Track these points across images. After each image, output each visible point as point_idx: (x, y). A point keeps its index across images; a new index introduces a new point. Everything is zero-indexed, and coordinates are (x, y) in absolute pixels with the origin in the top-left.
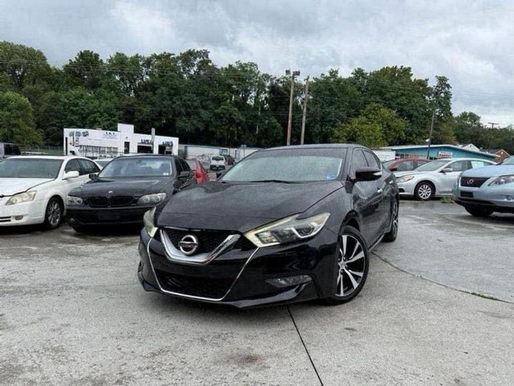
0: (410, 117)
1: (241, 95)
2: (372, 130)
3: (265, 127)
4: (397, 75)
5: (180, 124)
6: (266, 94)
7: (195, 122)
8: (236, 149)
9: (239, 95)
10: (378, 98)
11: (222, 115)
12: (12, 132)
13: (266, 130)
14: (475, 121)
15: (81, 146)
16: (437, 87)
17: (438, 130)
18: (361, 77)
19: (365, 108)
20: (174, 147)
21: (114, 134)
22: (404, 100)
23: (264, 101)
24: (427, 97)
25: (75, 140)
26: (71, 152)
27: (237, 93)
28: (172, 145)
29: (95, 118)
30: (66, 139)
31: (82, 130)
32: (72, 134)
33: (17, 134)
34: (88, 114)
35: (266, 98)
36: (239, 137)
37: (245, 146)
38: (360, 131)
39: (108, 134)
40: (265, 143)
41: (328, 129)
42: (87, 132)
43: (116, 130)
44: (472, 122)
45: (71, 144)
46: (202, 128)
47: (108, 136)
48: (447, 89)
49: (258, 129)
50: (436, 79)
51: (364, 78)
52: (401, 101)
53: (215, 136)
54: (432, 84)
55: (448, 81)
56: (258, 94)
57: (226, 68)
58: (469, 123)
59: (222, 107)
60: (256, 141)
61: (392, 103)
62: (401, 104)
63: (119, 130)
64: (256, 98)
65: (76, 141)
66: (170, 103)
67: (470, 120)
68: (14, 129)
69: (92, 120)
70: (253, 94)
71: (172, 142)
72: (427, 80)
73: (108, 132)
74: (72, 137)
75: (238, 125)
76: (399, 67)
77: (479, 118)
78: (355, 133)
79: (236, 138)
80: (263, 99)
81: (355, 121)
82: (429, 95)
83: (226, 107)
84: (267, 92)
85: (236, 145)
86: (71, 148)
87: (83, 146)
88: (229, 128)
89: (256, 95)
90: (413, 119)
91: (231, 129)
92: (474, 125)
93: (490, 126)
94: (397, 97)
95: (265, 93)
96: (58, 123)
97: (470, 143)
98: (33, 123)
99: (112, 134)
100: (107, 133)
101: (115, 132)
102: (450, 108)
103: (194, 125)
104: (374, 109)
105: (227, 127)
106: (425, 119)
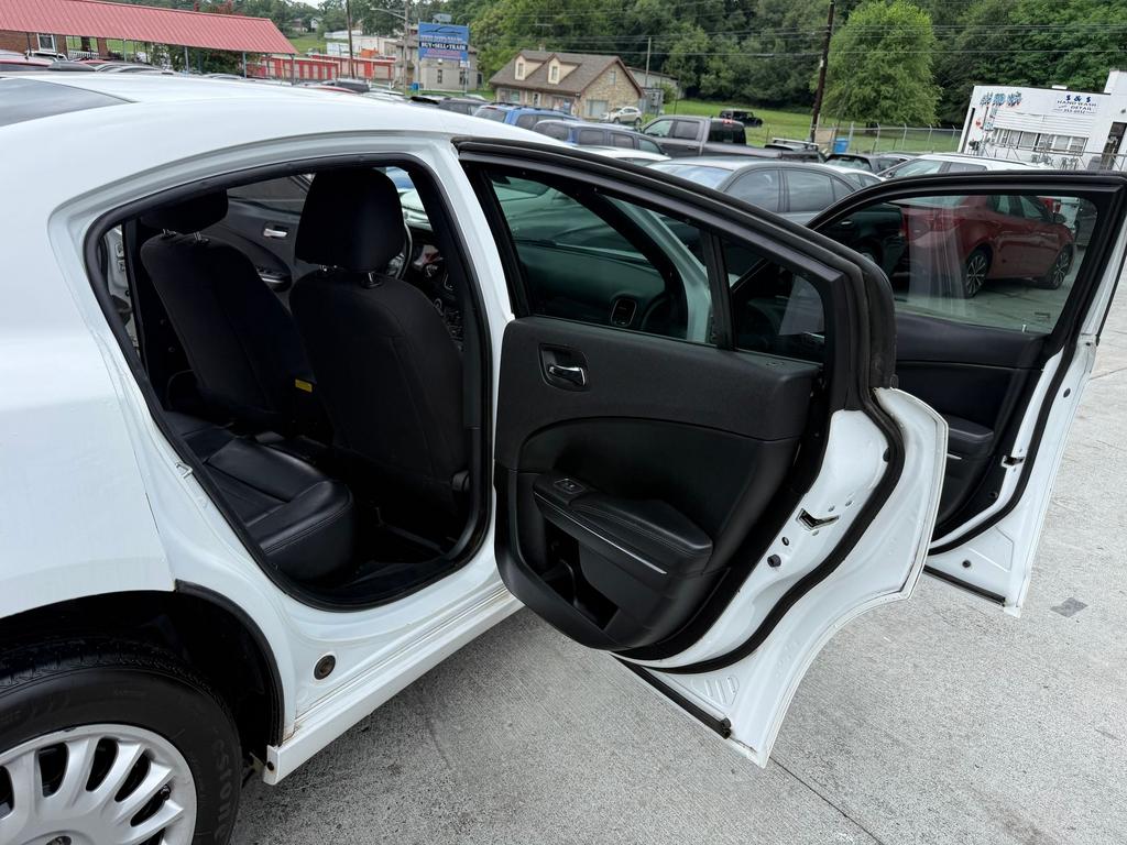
12: (878, 92)
15: (996, 129)
21: (1088, 99)
25: (988, 116)
26: (971, 144)
29: (1082, 56)
30: (974, 109)
31: (1008, 91)
32: (986, 101)
33: (886, 98)
34: (1067, 47)
39: (1072, 100)
42: (1020, 95)
43: (1098, 88)
45: (978, 124)
47: (1068, 107)
63: (1105, 91)
65: (991, 117)
68: (883, 88)
69: (1073, 61)
73: (1074, 95)
74: (985, 106)
86: (976, 134)
87: (1002, 130)
96: (990, 71)
98: (926, 73)
99: (1084, 100)
100: (1068, 98)
101: (1093, 96)
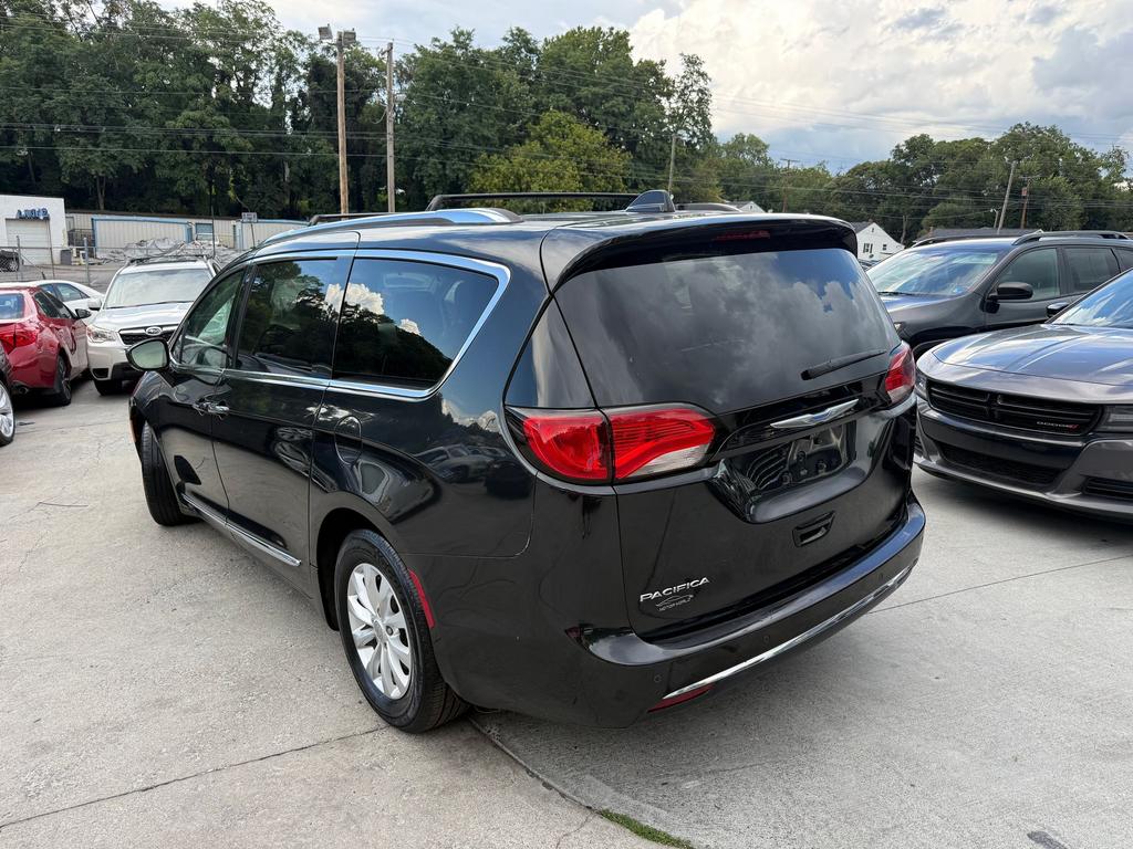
0: (632, 145)
1: (234, 84)
2: (557, 175)
3: (305, 165)
4: (601, 47)
5: (69, 155)
6: (301, 83)
7: (114, 150)
8: (233, 222)
9: (229, 86)
10: (565, 100)
11: (187, 136)
13: (308, 172)
14: (759, 152)
16: (683, 77)
17: (687, 173)
18: (523, 50)
19: (536, 120)
20: (51, 222)
22: (618, 104)
23: (296, 99)
24: (664, 101)
27: (225, 76)
28: (47, 219)
35: (301, 94)
36: (241, 193)
37: (253, 215)
38: (531, 176)
40: (310, 205)
41: (459, 169)
44: (754, 156)
46: (135, 166)
48: (702, 83)
49: (287, 170)
50: (680, 60)
51: (531, 51)
52: (612, 107)
53: (175, 189)
54: (673, 71)
55: (704, 65)
56: (280, 81)
57: (187, 12)
58: (748, 157)
59: (186, 113)
60: (287, 202)
61: (593, 109)
62: (614, 114)
64: (277, 91)
66: (37, 98)
67: (749, 152)
70: (267, 80)
71: (45, 211)
72: (662, 64)
75: (235, 160)
76: (605, 29)
77: (766, 147)
78: (519, 178)
79: (231, 193)
80: (296, 95)
81: (519, 153)
82: (669, 95)
83: (197, 114)
84: (304, 76)
85: (234, 212)
88: (211, 169)
89: (274, 82)
90: (638, 149)
91: (218, 169)
92: (757, 163)
93: (785, 165)
94: (606, 97)
95: (299, 79)
97: (751, 200)
102: (710, 125)
103: (113, 157)
104: (558, 124)
105: (205, 166)
106: (661, 150)
